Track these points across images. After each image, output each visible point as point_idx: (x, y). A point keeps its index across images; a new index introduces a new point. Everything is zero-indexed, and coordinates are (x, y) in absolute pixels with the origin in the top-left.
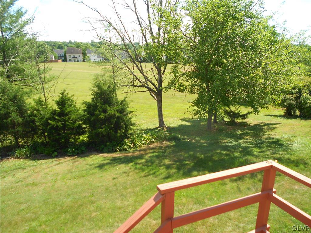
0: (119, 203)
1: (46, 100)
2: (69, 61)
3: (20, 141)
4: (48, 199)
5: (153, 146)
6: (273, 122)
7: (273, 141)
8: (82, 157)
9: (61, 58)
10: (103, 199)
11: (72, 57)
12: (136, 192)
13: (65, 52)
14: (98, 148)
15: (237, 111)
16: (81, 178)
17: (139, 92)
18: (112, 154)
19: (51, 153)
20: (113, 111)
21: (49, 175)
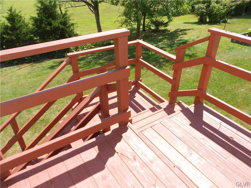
4: (16, 91)
6: (187, 28)
7: (182, 42)
8: (37, 63)
14: (50, 55)
15: (161, 20)
16: (38, 77)
17: (79, 6)
18: (61, 59)
19: (12, 61)
20: (57, 24)
21: (13, 77)
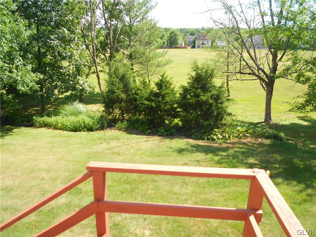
0: (176, 189)
1: (149, 81)
2: (198, 47)
3: (125, 116)
5: (246, 141)
9: (191, 45)
10: (165, 181)
11: (200, 44)
12: (199, 183)
13: (195, 38)
14: (188, 133)
16: (157, 157)
17: (247, 80)
19: (145, 130)
21: (133, 148)
